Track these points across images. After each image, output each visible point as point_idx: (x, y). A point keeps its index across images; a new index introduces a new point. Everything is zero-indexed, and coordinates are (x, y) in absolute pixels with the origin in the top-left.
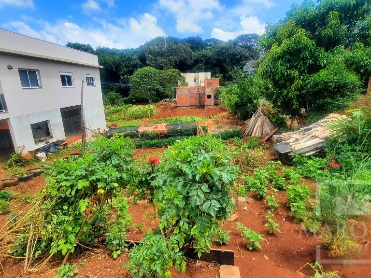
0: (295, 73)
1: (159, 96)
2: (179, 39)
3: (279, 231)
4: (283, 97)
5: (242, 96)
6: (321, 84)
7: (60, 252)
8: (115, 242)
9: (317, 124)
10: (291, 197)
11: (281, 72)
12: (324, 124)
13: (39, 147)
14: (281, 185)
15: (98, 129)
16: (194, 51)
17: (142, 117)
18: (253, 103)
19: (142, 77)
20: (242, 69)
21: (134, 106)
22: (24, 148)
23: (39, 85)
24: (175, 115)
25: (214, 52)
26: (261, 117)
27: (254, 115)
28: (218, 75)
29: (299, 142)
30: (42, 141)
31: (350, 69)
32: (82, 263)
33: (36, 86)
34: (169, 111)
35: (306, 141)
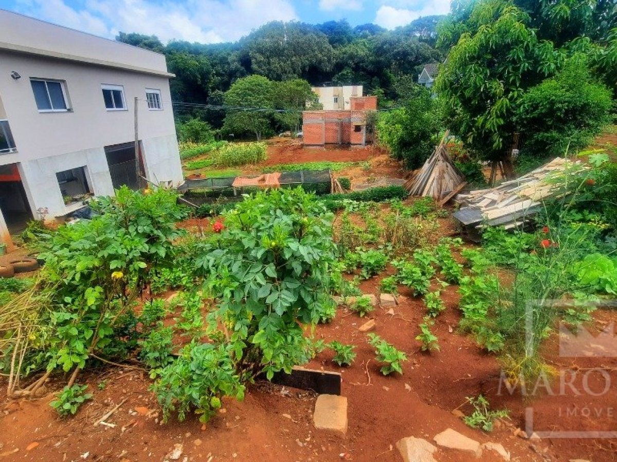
0: (498, 87)
1: (275, 127)
2: (309, 26)
3: (437, 347)
4: (477, 129)
5: (411, 127)
6: (542, 106)
7: (59, 367)
8: (151, 355)
9: (530, 176)
10: (467, 294)
11: (475, 83)
12: (541, 176)
13: (73, 210)
14: (456, 277)
15: (169, 182)
16: (334, 47)
17: (243, 163)
18: (430, 140)
19: (244, 95)
20: (416, 79)
21: (231, 143)
22: (46, 212)
23: (68, 107)
24: (299, 159)
25: (370, 50)
26: (440, 163)
27: (428, 160)
28: (375, 91)
29: (495, 206)
30: (76, 200)
31: (597, 78)
32: (100, 385)
33: (63, 108)
34: (289, 153)
35: (507, 205)
